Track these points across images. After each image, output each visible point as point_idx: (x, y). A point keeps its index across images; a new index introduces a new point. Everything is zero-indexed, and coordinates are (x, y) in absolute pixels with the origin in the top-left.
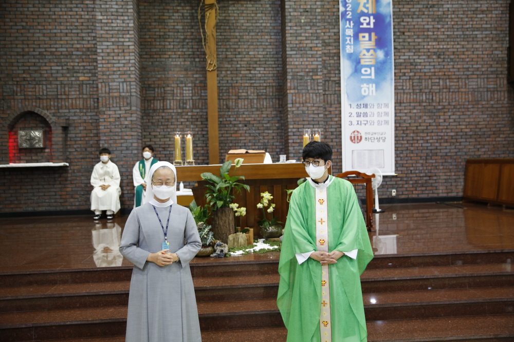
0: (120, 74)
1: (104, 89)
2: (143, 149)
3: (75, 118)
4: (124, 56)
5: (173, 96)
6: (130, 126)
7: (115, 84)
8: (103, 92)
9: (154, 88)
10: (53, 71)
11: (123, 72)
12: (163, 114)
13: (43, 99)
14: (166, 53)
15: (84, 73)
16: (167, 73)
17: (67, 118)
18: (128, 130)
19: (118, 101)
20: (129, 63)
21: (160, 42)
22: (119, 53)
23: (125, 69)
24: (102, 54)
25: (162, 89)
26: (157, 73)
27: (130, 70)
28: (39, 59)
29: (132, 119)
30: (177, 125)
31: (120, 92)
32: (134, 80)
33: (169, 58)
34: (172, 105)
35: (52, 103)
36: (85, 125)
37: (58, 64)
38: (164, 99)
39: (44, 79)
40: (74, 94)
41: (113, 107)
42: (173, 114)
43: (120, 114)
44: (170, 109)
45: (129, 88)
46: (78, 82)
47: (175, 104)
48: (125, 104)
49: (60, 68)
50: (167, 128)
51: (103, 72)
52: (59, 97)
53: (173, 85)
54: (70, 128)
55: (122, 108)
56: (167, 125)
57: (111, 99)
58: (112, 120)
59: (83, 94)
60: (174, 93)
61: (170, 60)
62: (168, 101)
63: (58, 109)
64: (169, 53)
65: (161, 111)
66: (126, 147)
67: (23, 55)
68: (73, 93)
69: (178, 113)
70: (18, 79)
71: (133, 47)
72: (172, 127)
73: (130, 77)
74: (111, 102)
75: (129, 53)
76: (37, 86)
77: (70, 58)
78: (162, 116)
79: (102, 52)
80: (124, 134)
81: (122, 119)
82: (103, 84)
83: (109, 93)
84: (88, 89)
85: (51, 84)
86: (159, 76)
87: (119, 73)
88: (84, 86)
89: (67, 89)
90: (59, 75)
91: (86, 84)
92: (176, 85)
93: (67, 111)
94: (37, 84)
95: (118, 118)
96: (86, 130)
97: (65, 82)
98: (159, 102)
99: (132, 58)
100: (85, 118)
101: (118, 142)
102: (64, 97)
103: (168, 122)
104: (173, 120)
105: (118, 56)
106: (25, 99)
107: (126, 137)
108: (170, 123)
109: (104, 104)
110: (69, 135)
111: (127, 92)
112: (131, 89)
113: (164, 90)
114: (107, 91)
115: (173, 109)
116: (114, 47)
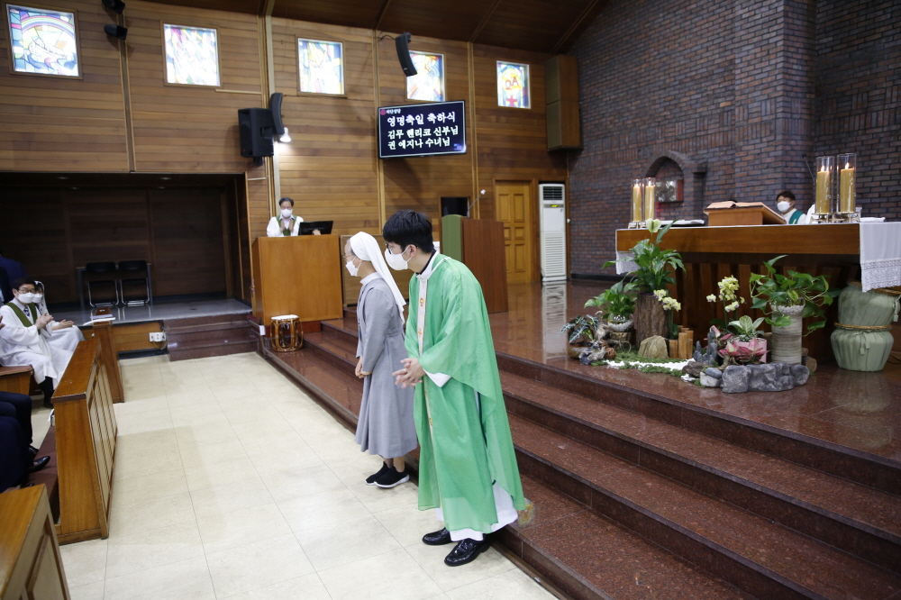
0: (763, 89)
1: (741, 115)
2: (777, 200)
3: (714, 160)
4: (769, 60)
5: (885, 104)
6: (773, 165)
7: (755, 104)
8: (741, 119)
9: (852, 95)
10: (693, 102)
11: (766, 85)
12: (864, 138)
13: (681, 140)
14: (877, 31)
15: (726, 97)
16: (875, 65)
17: (705, 160)
18: (771, 170)
19: (758, 129)
20: (776, 69)
21: (866, 15)
22: (762, 57)
23: (770, 79)
24: (741, 66)
25: (865, 96)
26: (858, 70)
27: (776, 80)
28: (679, 89)
29: (776, 153)
30: (888, 153)
31: (761, 116)
32: (781, 93)
33: (882, 38)
34: (880, 119)
35: (691, 143)
36: (724, 168)
37: (698, 91)
38: (866, 111)
39: (683, 114)
40: (713, 128)
41: (752, 139)
42: (882, 135)
43: (761, 149)
44: (877, 127)
45: (773, 107)
46: (718, 111)
47: (886, 117)
48: (768, 132)
49: (699, 96)
50: (870, 160)
51: (741, 90)
52: (698, 134)
53: (884, 85)
54: (709, 174)
55: (764, 140)
56: (870, 155)
57: (750, 128)
58: (750, 158)
59: (724, 126)
60: (885, 99)
61: (884, 40)
62: (874, 115)
63: (696, 150)
64: (883, 29)
65: (860, 132)
66: (767, 196)
67: (665, 89)
68: (712, 126)
69: (891, 131)
70: (660, 119)
71: (781, 43)
72: (879, 157)
73: (776, 91)
74: (750, 132)
75: (776, 53)
76: (677, 124)
77: (711, 80)
78: (862, 141)
79: (742, 62)
80: (765, 177)
81: (764, 155)
82: (741, 108)
83: (747, 120)
84: (729, 118)
85: (690, 119)
86: (860, 75)
87: (761, 87)
88: (725, 114)
89: (706, 122)
90: (698, 105)
91: (728, 111)
92: (890, 84)
93: (706, 151)
94: (677, 122)
95: (758, 154)
96: (725, 175)
97: (704, 114)
98: (857, 118)
99: (779, 60)
100: (725, 158)
101: (756, 189)
102: (702, 133)
103: (872, 149)
104: (881, 146)
105: (761, 62)
106: (665, 142)
107: (767, 182)
108: (875, 152)
109: (741, 136)
110: (707, 184)
111: (771, 114)
112: (776, 108)
113: (868, 97)
114: (746, 117)
115: (883, 127)
116: (756, 50)
